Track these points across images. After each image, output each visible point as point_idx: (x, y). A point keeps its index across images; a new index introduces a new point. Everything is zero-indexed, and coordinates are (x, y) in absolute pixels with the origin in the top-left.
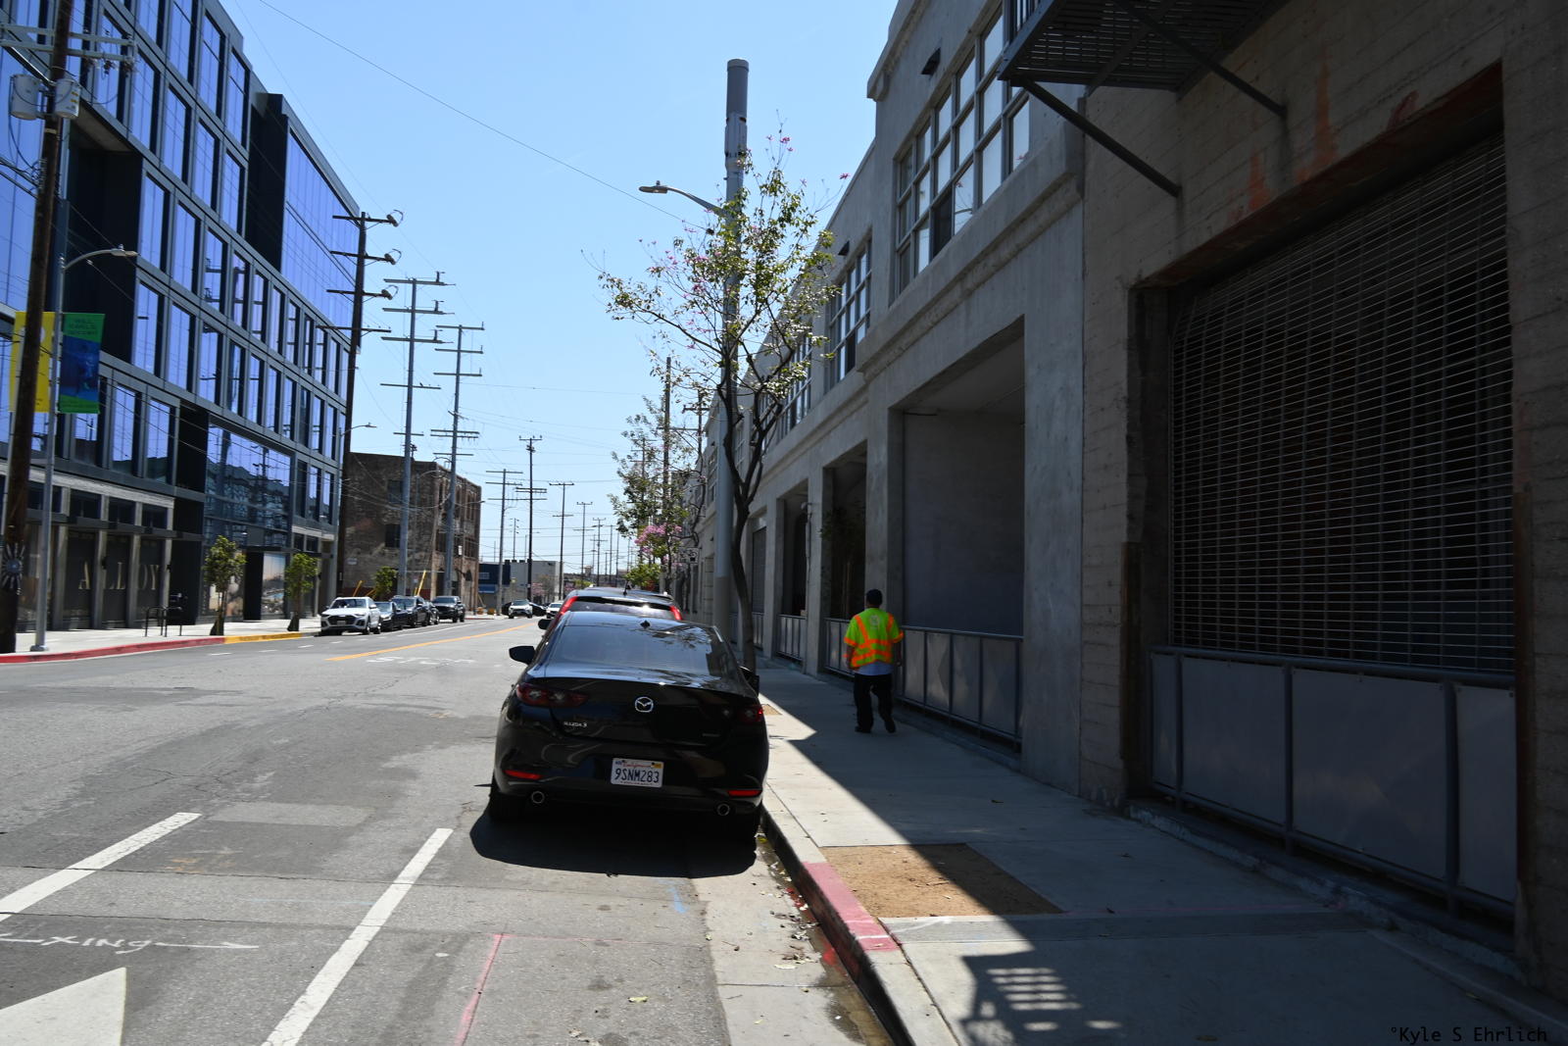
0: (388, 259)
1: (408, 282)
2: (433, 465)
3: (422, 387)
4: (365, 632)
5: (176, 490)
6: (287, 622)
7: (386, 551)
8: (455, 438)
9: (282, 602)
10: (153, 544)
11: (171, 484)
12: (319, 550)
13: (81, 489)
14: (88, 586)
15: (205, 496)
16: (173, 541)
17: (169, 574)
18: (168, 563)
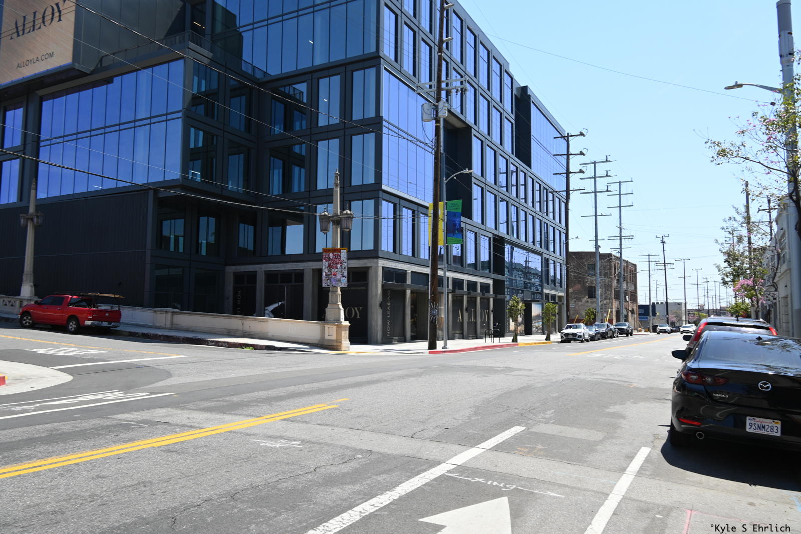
0: (582, 153)
1: (592, 163)
2: (610, 255)
3: (602, 215)
4: (582, 341)
5: (493, 276)
6: (545, 336)
7: (589, 300)
8: (621, 240)
9: (541, 326)
10: (485, 301)
11: (491, 273)
12: (557, 300)
13: (456, 277)
14: (461, 320)
15: (505, 277)
16: (493, 299)
17: (493, 314)
18: (492, 309)
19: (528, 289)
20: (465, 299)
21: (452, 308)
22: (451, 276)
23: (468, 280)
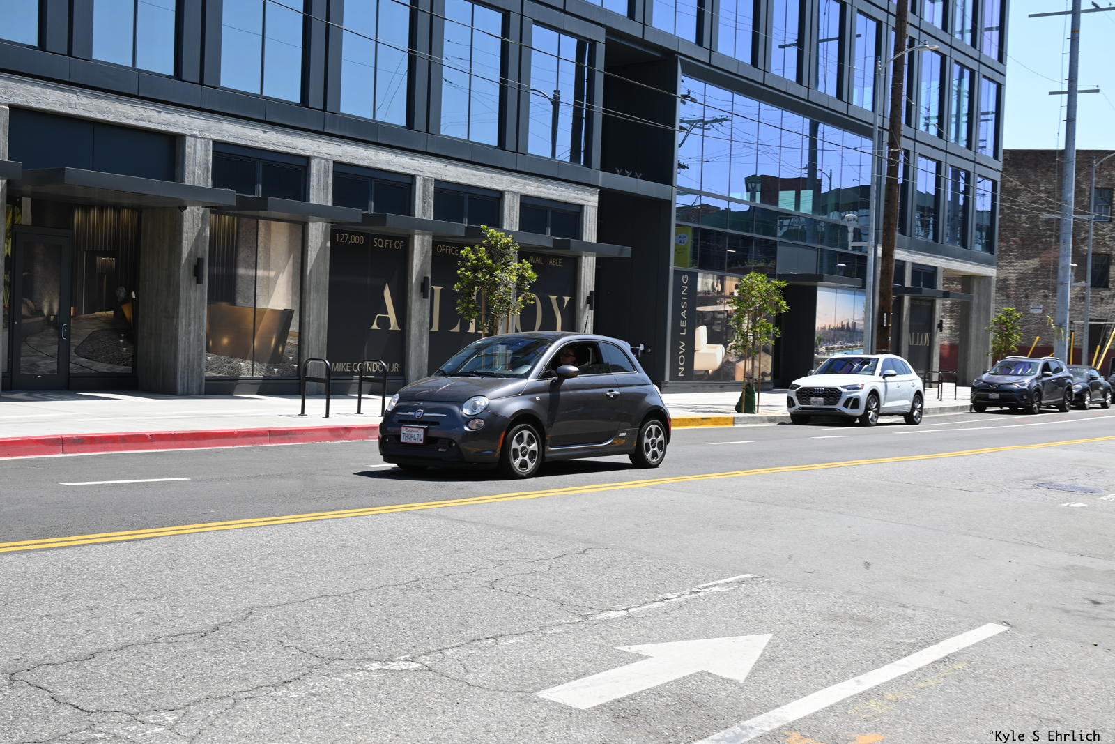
5: (603, 178)
10: (553, 262)
11: (590, 167)
12: (940, 286)
13: (362, 163)
14: (394, 325)
15: (675, 190)
16: (597, 258)
17: (592, 312)
18: (588, 295)
19: (804, 240)
20: (420, 247)
21: (325, 279)
22: (326, 156)
23: (444, 178)
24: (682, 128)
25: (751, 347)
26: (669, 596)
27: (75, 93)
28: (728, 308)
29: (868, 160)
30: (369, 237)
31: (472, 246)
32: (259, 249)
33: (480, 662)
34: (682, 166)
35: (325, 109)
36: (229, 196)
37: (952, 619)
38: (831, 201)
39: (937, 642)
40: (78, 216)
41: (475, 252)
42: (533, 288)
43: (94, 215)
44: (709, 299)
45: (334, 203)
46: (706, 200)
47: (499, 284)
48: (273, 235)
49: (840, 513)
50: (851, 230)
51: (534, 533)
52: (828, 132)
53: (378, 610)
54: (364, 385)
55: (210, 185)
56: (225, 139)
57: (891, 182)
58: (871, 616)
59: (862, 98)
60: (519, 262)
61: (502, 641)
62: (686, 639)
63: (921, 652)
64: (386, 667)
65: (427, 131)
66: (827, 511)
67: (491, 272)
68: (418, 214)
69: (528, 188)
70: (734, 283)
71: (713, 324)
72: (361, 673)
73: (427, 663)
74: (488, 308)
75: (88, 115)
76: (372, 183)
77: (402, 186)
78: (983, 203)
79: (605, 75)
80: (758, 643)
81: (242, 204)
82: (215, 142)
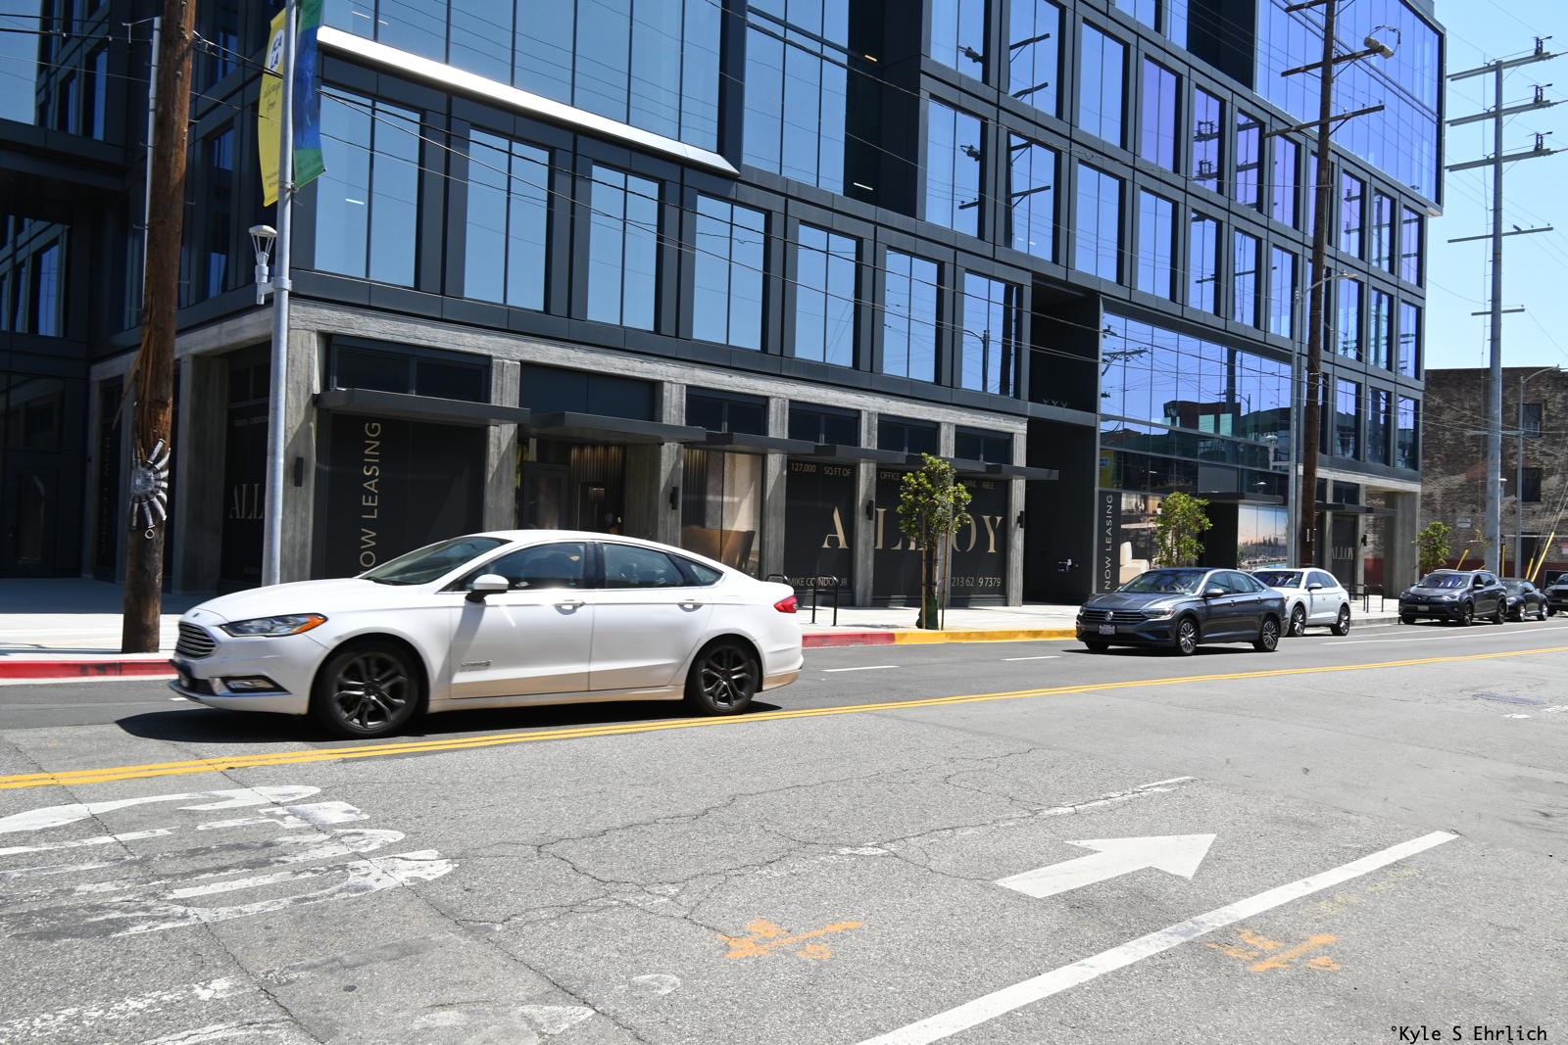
3: (1517, 231)
5: (1033, 409)
10: (986, 486)
11: (1019, 398)
12: (1363, 502)
13: (814, 401)
14: (842, 544)
15: (1099, 417)
16: (1027, 481)
17: (1022, 530)
18: (1019, 514)
19: (1224, 460)
20: (866, 474)
21: (782, 504)
22: (782, 396)
23: (887, 412)
24: (1104, 360)
25: (1174, 561)
26: (1113, 795)
27: (573, 348)
28: (1151, 525)
29: (1286, 384)
30: (820, 466)
31: (914, 472)
32: (725, 478)
33: (941, 851)
34: (1105, 395)
35: (781, 355)
36: (700, 433)
37: (1398, 826)
38: (1251, 423)
39: (1384, 848)
40: (574, 453)
41: (916, 479)
42: (969, 509)
43: (588, 451)
44: (1132, 517)
45: (790, 437)
46: (1128, 426)
47: (938, 506)
48: (737, 465)
49: (1274, 719)
50: (1271, 450)
51: (981, 734)
52: (1247, 360)
53: (845, 800)
54: (818, 597)
55: (684, 424)
56: (697, 384)
57: (1311, 404)
58: (1314, 820)
59: (1279, 326)
60: (955, 485)
61: (959, 831)
62: (1132, 836)
63: (1369, 857)
64: (856, 852)
65: (871, 371)
66: (1260, 718)
67: (930, 495)
68: (864, 445)
69: (962, 418)
70: (1157, 502)
71: (1137, 541)
72: (834, 857)
73: (892, 849)
74: (928, 528)
75: (584, 367)
76: (823, 420)
77: (849, 420)
78: (1405, 421)
79: (1032, 316)
80: (1205, 841)
81: (711, 439)
82: (688, 386)
